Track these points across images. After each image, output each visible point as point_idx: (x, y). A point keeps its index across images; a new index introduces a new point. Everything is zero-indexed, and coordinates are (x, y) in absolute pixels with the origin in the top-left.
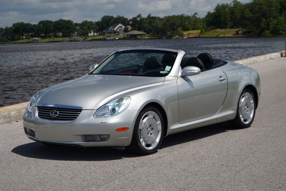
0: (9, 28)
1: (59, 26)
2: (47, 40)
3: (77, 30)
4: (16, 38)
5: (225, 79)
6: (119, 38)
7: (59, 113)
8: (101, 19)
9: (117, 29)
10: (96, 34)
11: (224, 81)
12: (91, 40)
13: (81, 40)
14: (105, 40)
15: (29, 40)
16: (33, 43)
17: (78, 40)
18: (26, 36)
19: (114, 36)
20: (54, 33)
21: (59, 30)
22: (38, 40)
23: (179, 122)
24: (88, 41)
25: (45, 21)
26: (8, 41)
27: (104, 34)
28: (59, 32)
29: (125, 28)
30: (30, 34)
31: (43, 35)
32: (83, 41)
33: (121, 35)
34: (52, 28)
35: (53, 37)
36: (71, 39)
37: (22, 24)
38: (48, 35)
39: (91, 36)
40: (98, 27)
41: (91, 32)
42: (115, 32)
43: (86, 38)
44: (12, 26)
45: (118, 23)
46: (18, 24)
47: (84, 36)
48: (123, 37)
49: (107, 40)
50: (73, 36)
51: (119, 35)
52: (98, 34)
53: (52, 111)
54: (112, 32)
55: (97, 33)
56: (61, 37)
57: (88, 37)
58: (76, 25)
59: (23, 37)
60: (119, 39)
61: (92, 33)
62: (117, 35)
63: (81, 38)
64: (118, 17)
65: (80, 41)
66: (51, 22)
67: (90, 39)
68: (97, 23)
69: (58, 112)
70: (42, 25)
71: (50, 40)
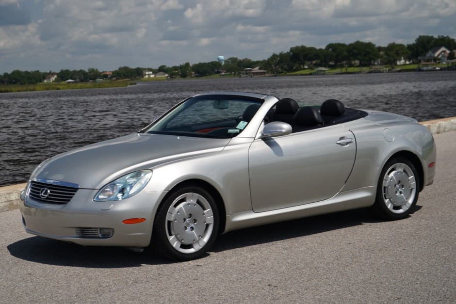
0: (285, 54)
1: (355, 51)
2: (338, 70)
3: (381, 57)
4: (294, 68)
5: (352, 142)
6: (440, 67)
7: (51, 192)
8: (416, 41)
9: (439, 55)
10: (408, 63)
11: (348, 145)
12: (399, 71)
13: (386, 70)
14: (420, 70)
15: (313, 71)
16: (317, 75)
17: (382, 70)
18: (308, 66)
19: (433, 64)
20: (348, 60)
21: (355, 56)
22: (325, 71)
23: (253, 210)
24: (395, 72)
25: (336, 44)
26: (283, 72)
27: (420, 61)
28: (355, 60)
29: (450, 54)
30: (314, 62)
31: (332, 63)
32: (388, 72)
33: (444, 64)
34: (345, 53)
35: (347, 66)
36: (371, 70)
37: (303, 49)
38: (339, 64)
39: (401, 65)
40: (410, 53)
41: (400, 60)
42: (435, 59)
43: (393, 68)
44: (289, 51)
45: (440, 46)
46: (297, 48)
47: (389, 65)
48: (446, 66)
49: (423, 71)
50: (375, 65)
51: (441, 64)
52: (411, 61)
53: (42, 189)
54: (431, 59)
55: (409, 61)
56: (357, 66)
57: (395, 67)
58: (380, 49)
59: (303, 66)
60: (441, 70)
61: (402, 61)
62: (439, 63)
63: (386, 67)
64: (441, 37)
65: (384, 72)
66: (343, 45)
67: (399, 69)
68: (410, 47)
69: (49, 191)
70: (331, 49)
71: (342, 70)
